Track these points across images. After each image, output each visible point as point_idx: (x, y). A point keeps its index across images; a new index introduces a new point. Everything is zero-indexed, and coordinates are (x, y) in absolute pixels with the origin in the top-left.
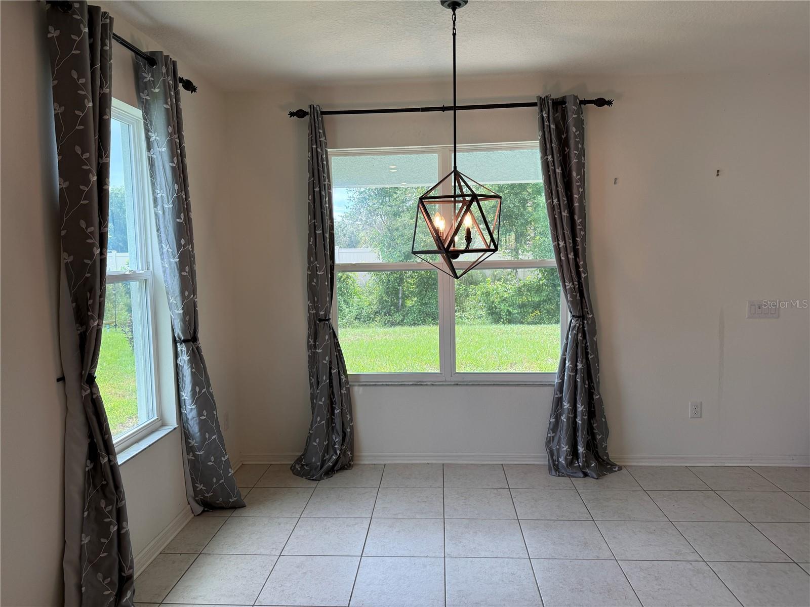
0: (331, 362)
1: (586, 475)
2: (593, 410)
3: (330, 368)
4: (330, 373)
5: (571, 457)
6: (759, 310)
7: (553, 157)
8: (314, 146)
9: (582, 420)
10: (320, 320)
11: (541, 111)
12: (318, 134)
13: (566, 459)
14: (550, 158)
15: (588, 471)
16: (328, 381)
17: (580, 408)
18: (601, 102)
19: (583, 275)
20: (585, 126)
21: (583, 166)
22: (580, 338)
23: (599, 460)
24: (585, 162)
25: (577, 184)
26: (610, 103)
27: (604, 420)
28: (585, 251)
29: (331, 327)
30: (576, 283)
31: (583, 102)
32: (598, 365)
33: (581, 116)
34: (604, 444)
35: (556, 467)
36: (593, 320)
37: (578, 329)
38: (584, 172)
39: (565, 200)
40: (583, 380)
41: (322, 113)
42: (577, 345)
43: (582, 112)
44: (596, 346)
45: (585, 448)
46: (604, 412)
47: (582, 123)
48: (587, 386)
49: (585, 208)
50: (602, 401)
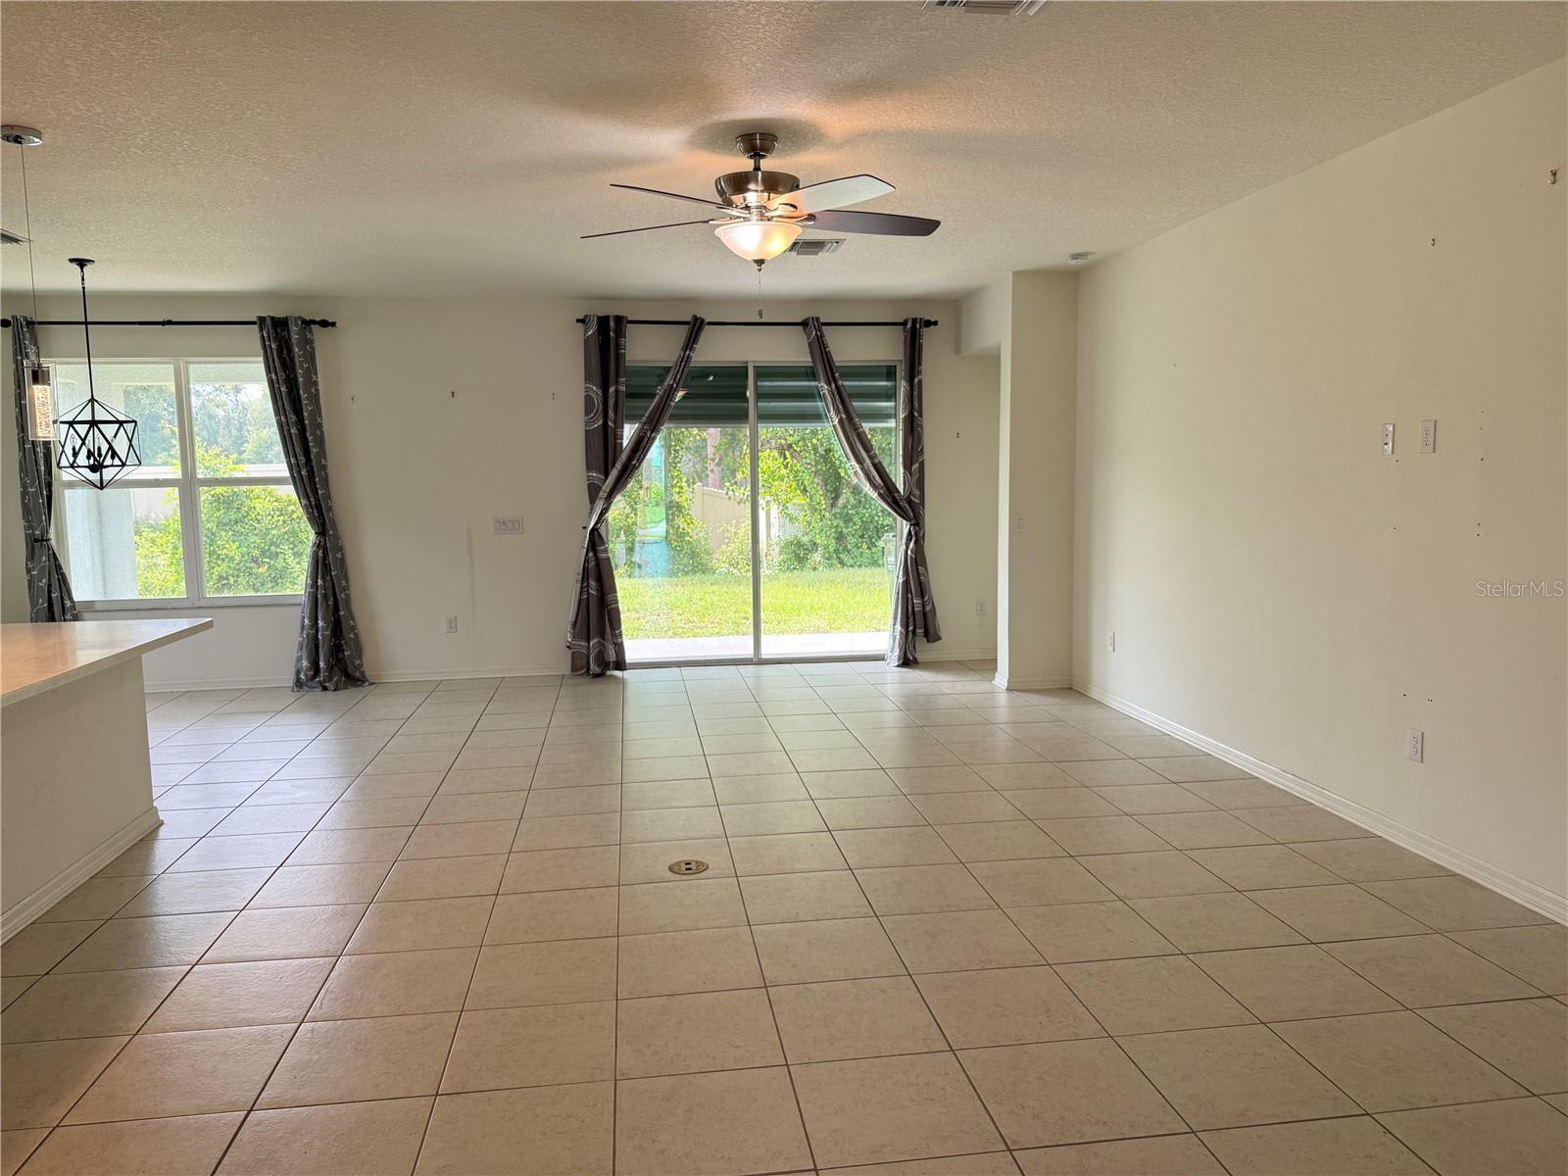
0: (50, 586)
1: (325, 689)
2: (337, 629)
3: (50, 592)
4: (50, 598)
5: (312, 673)
6: (502, 525)
7: (276, 375)
8: (19, 358)
9: (323, 635)
10: (36, 541)
11: (261, 330)
12: (23, 346)
13: (306, 675)
14: (273, 376)
15: (327, 685)
16: (46, 605)
17: (321, 623)
18: (324, 324)
19: (320, 492)
20: (315, 345)
21: (316, 384)
22: (320, 554)
23: (347, 675)
24: (320, 380)
25: (304, 402)
26: (333, 324)
27: (352, 636)
28: (324, 468)
29: (50, 548)
30: (312, 499)
31: (307, 324)
32: (347, 582)
33: (309, 336)
34: (357, 662)
35: (299, 684)
36: (337, 537)
37: (318, 546)
38: (317, 390)
39: (293, 418)
40: (325, 597)
41: (30, 324)
42: (317, 562)
43: (311, 332)
44: (342, 563)
45: (327, 662)
46: (353, 629)
47: (310, 342)
48: (331, 603)
49: (320, 426)
50: (353, 618)
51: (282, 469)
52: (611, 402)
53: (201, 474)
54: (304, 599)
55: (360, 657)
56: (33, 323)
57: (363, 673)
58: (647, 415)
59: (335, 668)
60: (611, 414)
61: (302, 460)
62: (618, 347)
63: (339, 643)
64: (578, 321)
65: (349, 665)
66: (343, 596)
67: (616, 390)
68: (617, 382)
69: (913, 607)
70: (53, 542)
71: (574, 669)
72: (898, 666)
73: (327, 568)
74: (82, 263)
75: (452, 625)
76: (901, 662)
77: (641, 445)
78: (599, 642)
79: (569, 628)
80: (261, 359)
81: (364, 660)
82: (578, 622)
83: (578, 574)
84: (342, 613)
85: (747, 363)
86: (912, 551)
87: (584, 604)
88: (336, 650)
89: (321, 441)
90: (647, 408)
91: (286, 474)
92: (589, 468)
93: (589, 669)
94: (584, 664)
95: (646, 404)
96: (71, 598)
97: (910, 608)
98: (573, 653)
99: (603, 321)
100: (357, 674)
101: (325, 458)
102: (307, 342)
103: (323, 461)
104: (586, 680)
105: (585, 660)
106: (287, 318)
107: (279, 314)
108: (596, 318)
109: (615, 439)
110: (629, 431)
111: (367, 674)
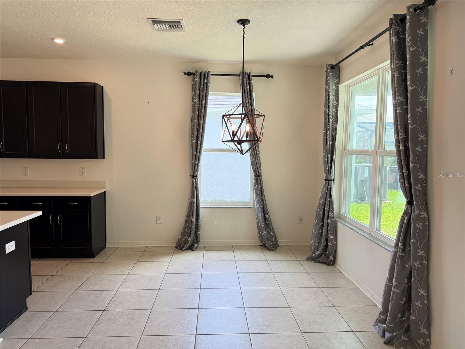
0: (324, 204)
3: (324, 208)
17: (395, 281)
22: (405, 221)
25: (409, 83)
27: (419, 304)
29: (330, 184)
30: (404, 171)
39: (400, 99)
40: (403, 258)
42: (402, 227)
46: (424, 299)
48: (408, 266)
61: (401, 136)
66: (417, 264)
84: (413, 280)
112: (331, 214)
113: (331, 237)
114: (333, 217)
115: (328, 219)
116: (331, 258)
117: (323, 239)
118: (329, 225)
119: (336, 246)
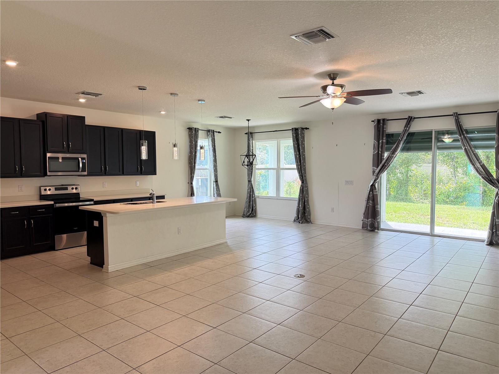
0: (250, 192)
1: (300, 223)
2: (304, 208)
3: (250, 193)
4: (250, 194)
5: (297, 218)
6: (347, 182)
9: (301, 209)
10: (249, 181)
11: (292, 131)
14: (294, 143)
17: (300, 206)
18: (307, 129)
19: (303, 172)
20: (305, 134)
21: (304, 144)
22: (302, 188)
23: (306, 220)
24: (305, 143)
25: (301, 149)
26: (308, 129)
27: (308, 210)
28: (305, 166)
29: (251, 183)
30: (301, 174)
31: (303, 129)
32: (308, 196)
33: (303, 132)
34: (309, 217)
35: (295, 221)
36: (307, 183)
37: (301, 186)
38: (304, 146)
39: (298, 153)
40: (302, 199)
41: (251, 133)
42: (301, 190)
43: (304, 131)
44: (307, 190)
45: (301, 216)
46: (309, 208)
47: (304, 133)
48: (303, 201)
49: (304, 155)
50: (309, 205)
51: (295, 166)
52: (380, 145)
53: (281, 167)
54: (297, 199)
55: (310, 216)
56: (252, 133)
57: (310, 220)
58: (392, 149)
59: (303, 218)
60: (380, 149)
61: (299, 164)
62: (383, 128)
63: (305, 212)
64: (372, 121)
65: (307, 218)
66: (306, 199)
67: (382, 142)
68: (383, 139)
69: (496, 223)
70: (253, 182)
71: (363, 227)
72: (487, 245)
73: (303, 191)
74: (248, 120)
75: (333, 210)
76: (488, 243)
77: (389, 159)
78: (371, 220)
79: (362, 214)
80: (292, 139)
81: (311, 216)
82: (365, 213)
83: (366, 198)
84: (306, 204)
85: (432, 130)
86: (497, 200)
87: (368, 207)
88: (304, 213)
89: (304, 159)
90: (393, 146)
91: (296, 167)
92: (373, 166)
93: (367, 228)
94: (366, 227)
95: (393, 145)
96: (254, 195)
97: (494, 223)
98: (363, 222)
99: (379, 121)
100: (309, 220)
101: (305, 163)
102: (303, 134)
103: (305, 164)
104: (366, 231)
105: (366, 225)
106: (298, 128)
107: (297, 127)
108: (376, 120)
109: (381, 157)
110: (386, 155)
111: (311, 220)
112: (253, 196)
113: (254, 205)
114: (255, 197)
115: (252, 198)
116: (254, 214)
117: (251, 206)
118: (253, 200)
119: (256, 209)
